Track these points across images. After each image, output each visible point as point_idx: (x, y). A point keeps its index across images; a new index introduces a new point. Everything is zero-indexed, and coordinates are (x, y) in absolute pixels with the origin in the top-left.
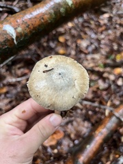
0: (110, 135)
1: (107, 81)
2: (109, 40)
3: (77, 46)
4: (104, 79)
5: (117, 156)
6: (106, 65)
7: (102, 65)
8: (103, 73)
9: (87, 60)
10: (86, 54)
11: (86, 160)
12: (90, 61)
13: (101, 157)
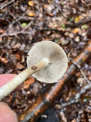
0: (69, 79)
1: (67, 38)
2: (70, 5)
3: (44, 10)
4: (65, 37)
5: (74, 93)
6: (67, 26)
7: (64, 25)
8: (65, 32)
9: (52, 22)
10: (51, 17)
11: (51, 97)
12: (54, 23)
13: (62, 94)
